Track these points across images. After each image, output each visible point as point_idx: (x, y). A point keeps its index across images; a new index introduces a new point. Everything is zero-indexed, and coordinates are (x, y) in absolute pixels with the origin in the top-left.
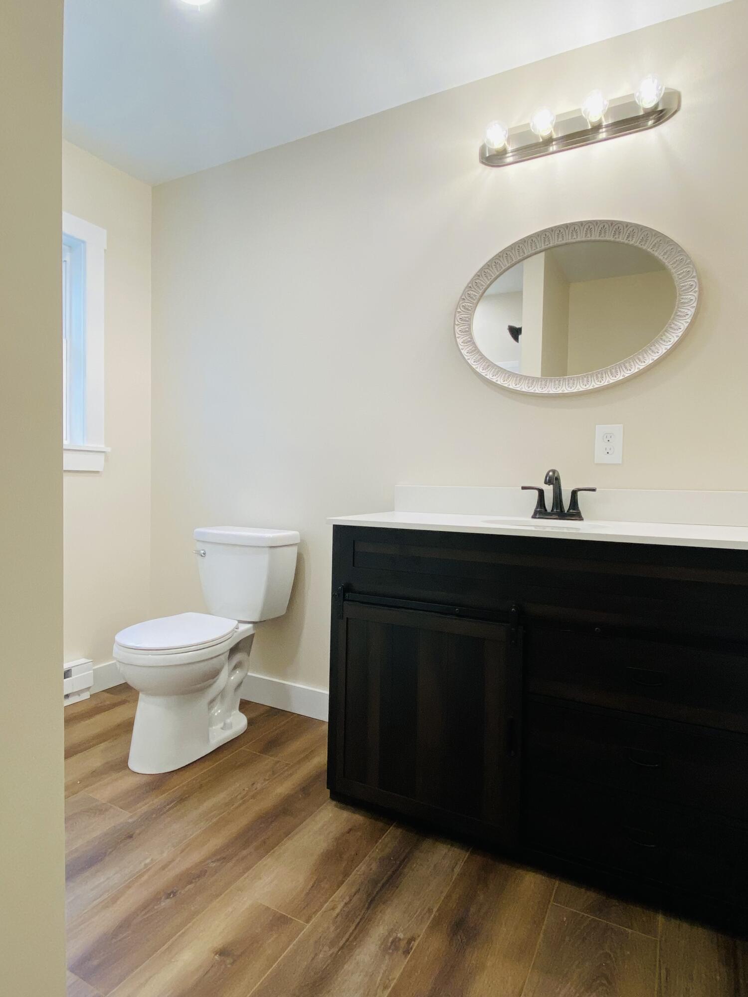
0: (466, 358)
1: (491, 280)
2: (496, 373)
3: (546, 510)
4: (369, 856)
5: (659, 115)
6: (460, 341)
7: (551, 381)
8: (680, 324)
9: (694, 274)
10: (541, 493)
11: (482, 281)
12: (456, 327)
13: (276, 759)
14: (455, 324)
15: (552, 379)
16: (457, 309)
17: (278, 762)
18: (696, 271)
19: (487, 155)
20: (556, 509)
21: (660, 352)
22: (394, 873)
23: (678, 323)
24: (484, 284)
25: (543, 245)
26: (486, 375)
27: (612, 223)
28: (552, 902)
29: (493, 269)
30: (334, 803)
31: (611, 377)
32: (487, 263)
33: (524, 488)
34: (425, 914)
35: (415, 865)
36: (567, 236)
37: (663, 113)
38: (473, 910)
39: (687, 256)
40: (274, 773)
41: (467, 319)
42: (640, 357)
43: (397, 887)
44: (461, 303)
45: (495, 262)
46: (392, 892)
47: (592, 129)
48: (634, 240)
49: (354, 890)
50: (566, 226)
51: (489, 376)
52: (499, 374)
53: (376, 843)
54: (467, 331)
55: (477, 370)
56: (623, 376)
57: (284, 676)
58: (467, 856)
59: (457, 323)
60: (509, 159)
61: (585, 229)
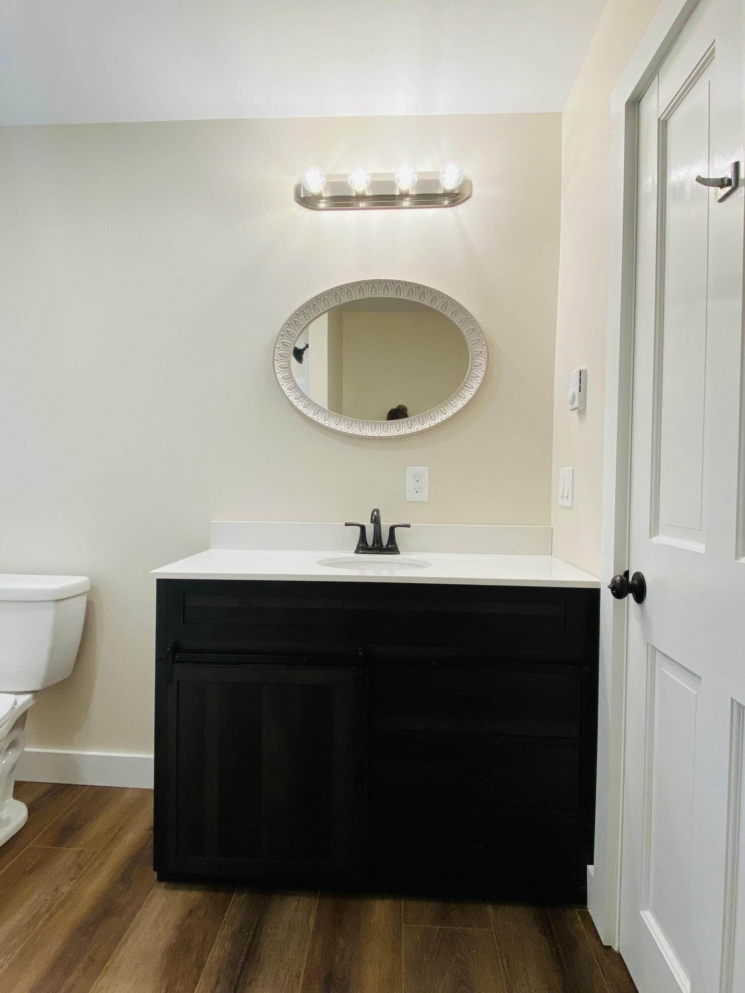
0: (287, 394)
1: (309, 321)
2: (316, 412)
3: (368, 546)
4: (220, 937)
5: (455, 198)
6: (279, 376)
7: (368, 424)
8: (473, 384)
9: (484, 343)
10: (363, 528)
11: (300, 320)
12: (276, 363)
13: (78, 849)
14: (274, 359)
15: (368, 423)
16: (276, 344)
17: (82, 851)
18: (485, 341)
19: (302, 196)
20: (377, 545)
21: (458, 406)
22: (250, 946)
23: (471, 383)
24: (303, 324)
25: (358, 296)
26: (308, 413)
27: (419, 287)
28: (403, 925)
29: (311, 310)
30: (163, 885)
31: (419, 425)
32: (305, 304)
33: (347, 525)
34: (294, 981)
35: (269, 931)
36: (380, 290)
37: (459, 197)
38: (337, 959)
39: (479, 327)
40: (80, 867)
41: (287, 356)
42: (442, 409)
43: (258, 962)
44: (279, 339)
45: (313, 304)
46: (254, 970)
47: (399, 196)
48: (436, 305)
49: (214, 981)
50: (380, 282)
51: (310, 415)
52: (319, 414)
53: (223, 918)
54: (287, 367)
55: (299, 407)
56: (430, 425)
57: (68, 743)
58: (317, 902)
59: (276, 358)
60: (322, 205)
61: (395, 288)
